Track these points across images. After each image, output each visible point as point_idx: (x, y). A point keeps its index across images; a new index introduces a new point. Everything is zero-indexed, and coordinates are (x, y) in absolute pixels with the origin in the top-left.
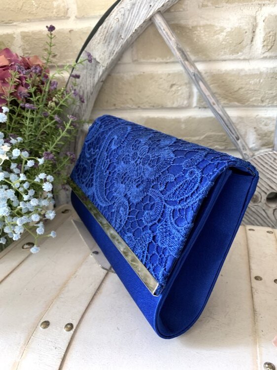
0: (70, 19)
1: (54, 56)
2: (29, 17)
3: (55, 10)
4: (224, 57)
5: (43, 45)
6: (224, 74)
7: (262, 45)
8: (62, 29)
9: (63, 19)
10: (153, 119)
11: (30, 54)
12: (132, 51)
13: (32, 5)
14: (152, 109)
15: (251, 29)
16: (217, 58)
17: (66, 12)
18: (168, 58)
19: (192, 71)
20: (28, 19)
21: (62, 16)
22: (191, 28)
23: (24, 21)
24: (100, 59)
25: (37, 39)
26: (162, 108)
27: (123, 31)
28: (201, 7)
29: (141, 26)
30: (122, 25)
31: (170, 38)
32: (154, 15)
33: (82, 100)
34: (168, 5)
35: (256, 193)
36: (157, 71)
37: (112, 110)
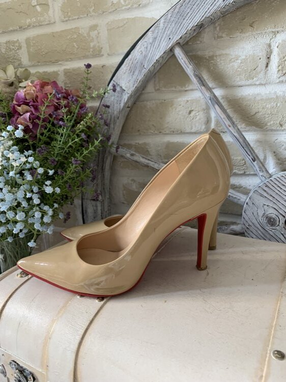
0: (104, 57)
1: (90, 88)
2: (71, 57)
3: (91, 50)
4: (240, 83)
5: (80, 79)
6: (240, 98)
7: (278, 70)
8: (97, 65)
9: (98, 57)
10: (173, 143)
11: (70, 87)
12: (155, 81)
13: (74, 46)
14: (172, 134)
15: (265, 55)
16: (233, 83)
17: (100, 51)
18: (187, 86)
19: (208, 95)
20: (71, 58)
21: (97, 54)
22: (207, 58)
23: (67, 60)
24: (126, 87)
25: (76, 74)
26: (182, 133)
27: (146, 62)
28: (216, 38)
29: (162, 57)
30: (145, 57)
31: (187, 66)
32: (174, 46)
33: (106, 124)
34: (186, 37)
35: (274, 216)
36: (177, 98)
37: (137, 135)
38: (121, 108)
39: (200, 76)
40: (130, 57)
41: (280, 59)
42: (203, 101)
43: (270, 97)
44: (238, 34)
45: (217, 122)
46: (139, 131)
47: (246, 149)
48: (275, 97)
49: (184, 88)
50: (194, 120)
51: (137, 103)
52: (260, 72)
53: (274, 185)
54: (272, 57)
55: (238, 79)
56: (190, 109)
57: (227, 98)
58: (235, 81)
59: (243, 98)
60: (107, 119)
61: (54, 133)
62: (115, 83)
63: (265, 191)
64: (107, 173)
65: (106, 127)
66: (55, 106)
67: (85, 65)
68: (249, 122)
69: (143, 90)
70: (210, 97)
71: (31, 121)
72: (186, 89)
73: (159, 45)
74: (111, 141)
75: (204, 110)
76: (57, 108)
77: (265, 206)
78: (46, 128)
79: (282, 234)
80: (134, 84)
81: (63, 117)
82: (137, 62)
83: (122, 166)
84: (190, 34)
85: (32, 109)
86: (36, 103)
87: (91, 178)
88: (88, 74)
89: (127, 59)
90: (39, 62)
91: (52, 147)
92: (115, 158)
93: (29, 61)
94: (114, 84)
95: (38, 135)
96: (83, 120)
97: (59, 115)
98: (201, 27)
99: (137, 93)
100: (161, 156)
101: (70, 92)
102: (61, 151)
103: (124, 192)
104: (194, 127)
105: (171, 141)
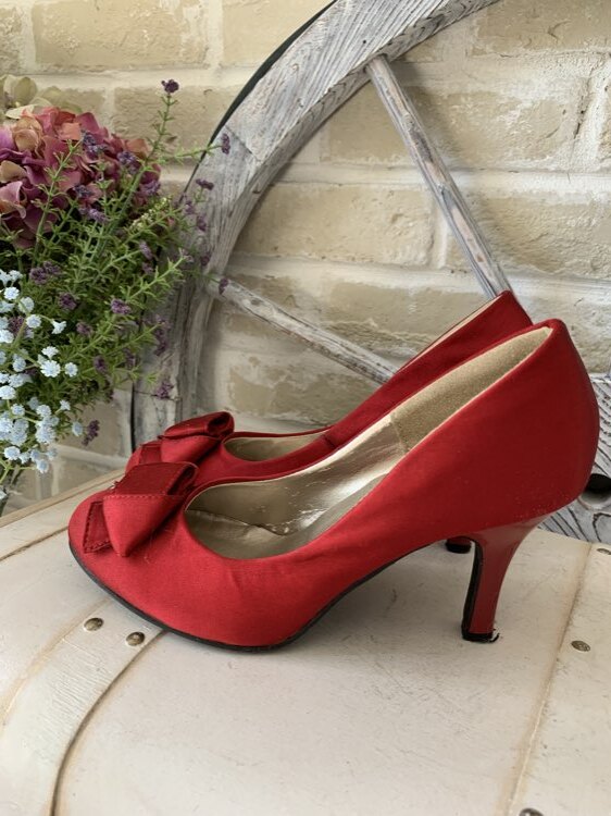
1: (171, 139)
2: (135, 61)
3: (183, 50)
4: (512, 164)
5: (150, 116)
7: (600, 143)
9: (197, 68)
12: (321, 138)
13: (143, 37)
14: (350, 264)
15: (576, 106)
16: (498, 163)
17: (203, 54)
18: (393, 156)
19: (438, 184)
20: (133, 65)
21: (194, 62)
22: (446, 97)
23: (124, 68)
24: (253, 146)
25: (144, 105)
26: (371, 262)
27: (306, 91)
28: (469, 54)
29: (343, 84)
30: (304, 79)
31: (399, 112)
32: (372, 61)
33: (201, 226)
34: (402, 43)
36: (368, 184)
37: (270, 259)
38: (239, 194)
40: (269, 75)
41: (610, 118)
43: (576, 203)
44: (522, 49)
46: (276, 248)
48: (588, 203)
49: (386, 162)
50: (403, 237)
52: (561, 143)
54: (591, 112)
55: (510, 154)
56: (395, 211)
57: (480, 195)
58: (502, 157)
59: (516, 199)
60: (205, 215)
61: (77, 235)
62: (229, 135)
64: (196, 340)
65: (201, 233)
66: (84, 172)
67: (163, 82)
68: (526, 253)
69: (294, 156)
70: (444, 189)
71: (25, 201)
72: (389, 165)
73: (338, 54)
74: (209, 264)
75: (427, 216)
76: (88, 178)
78: (58, 223)
80: (273, 141)
81: (101, 199)
82: (285, 91)
83: (231, 324)
84: (412, 36)
85: (29, 174)
86: (39, 161)
87: (155, 348)
88: (169, 105)
89: (260, 81)
90: (59, 66)
91: (69, 267)
92: (217, 306)
93: (37, 61)
94: (225, 135)
95: (39, 235)
96: (147, 211)
97: (91, 194)
98: (437, 22)
99: (278, 161)
100: (320, 310)
101: (123, 141)
102: (87, 279)
103: (232, 384)
104: (400, 254)
105: (346, 280)
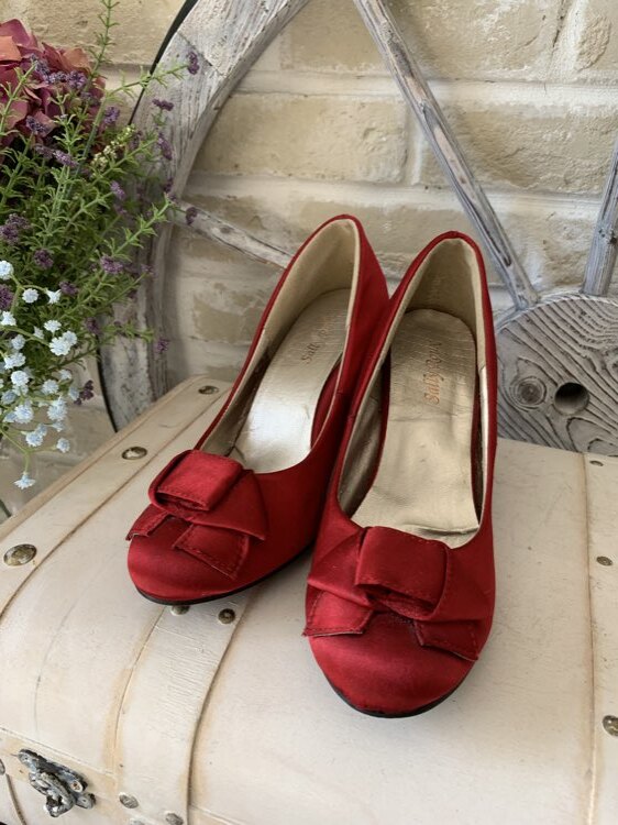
4: (490, 73)
6: (486, 112)
7: (578, 52)
12: (282, 42)
14: (320, 181)
15: (556, 11)
16: (475, 73)
18: (363, 65)
19: (420, 102)
24: (213, 57)
26: (344, 180)
31: (376, 19)
35: (535, 382)
36: (337, 95)
37: (231, 177)
38: (200, 112)
39: (405, 49)
41: (589, 26)
42: (399, 110)
43: (553, 115)
45: (429, 163)
46: (236, 166)
47: (492, 236)
48: (564, 116)
49: (355, 69)
50: (376, 153)
51: (237, 95)
52: (539, 52)
53: (545, 319)
54: (570, 17)
55: (487, 63)
56: (366, 125)
57: (457, 108)
58: (478, 67)
59: (493, 112)
63: (525, 331)
66: (30, 100)
68: (501, 169)
69: (253, 63)
70: (425, 107)
72: (359, 73)
75: (399, 130)
77: (521, 363)
79: (547, 418)
80: (236, 52)
83: (191, 247)
88: (109, 7)
92: (176, 230)
99: (239, 73)
100: (289, 232)
101: (58, 53)
103: (198, 313)
104: (374, 171)
105: (317, 199)
